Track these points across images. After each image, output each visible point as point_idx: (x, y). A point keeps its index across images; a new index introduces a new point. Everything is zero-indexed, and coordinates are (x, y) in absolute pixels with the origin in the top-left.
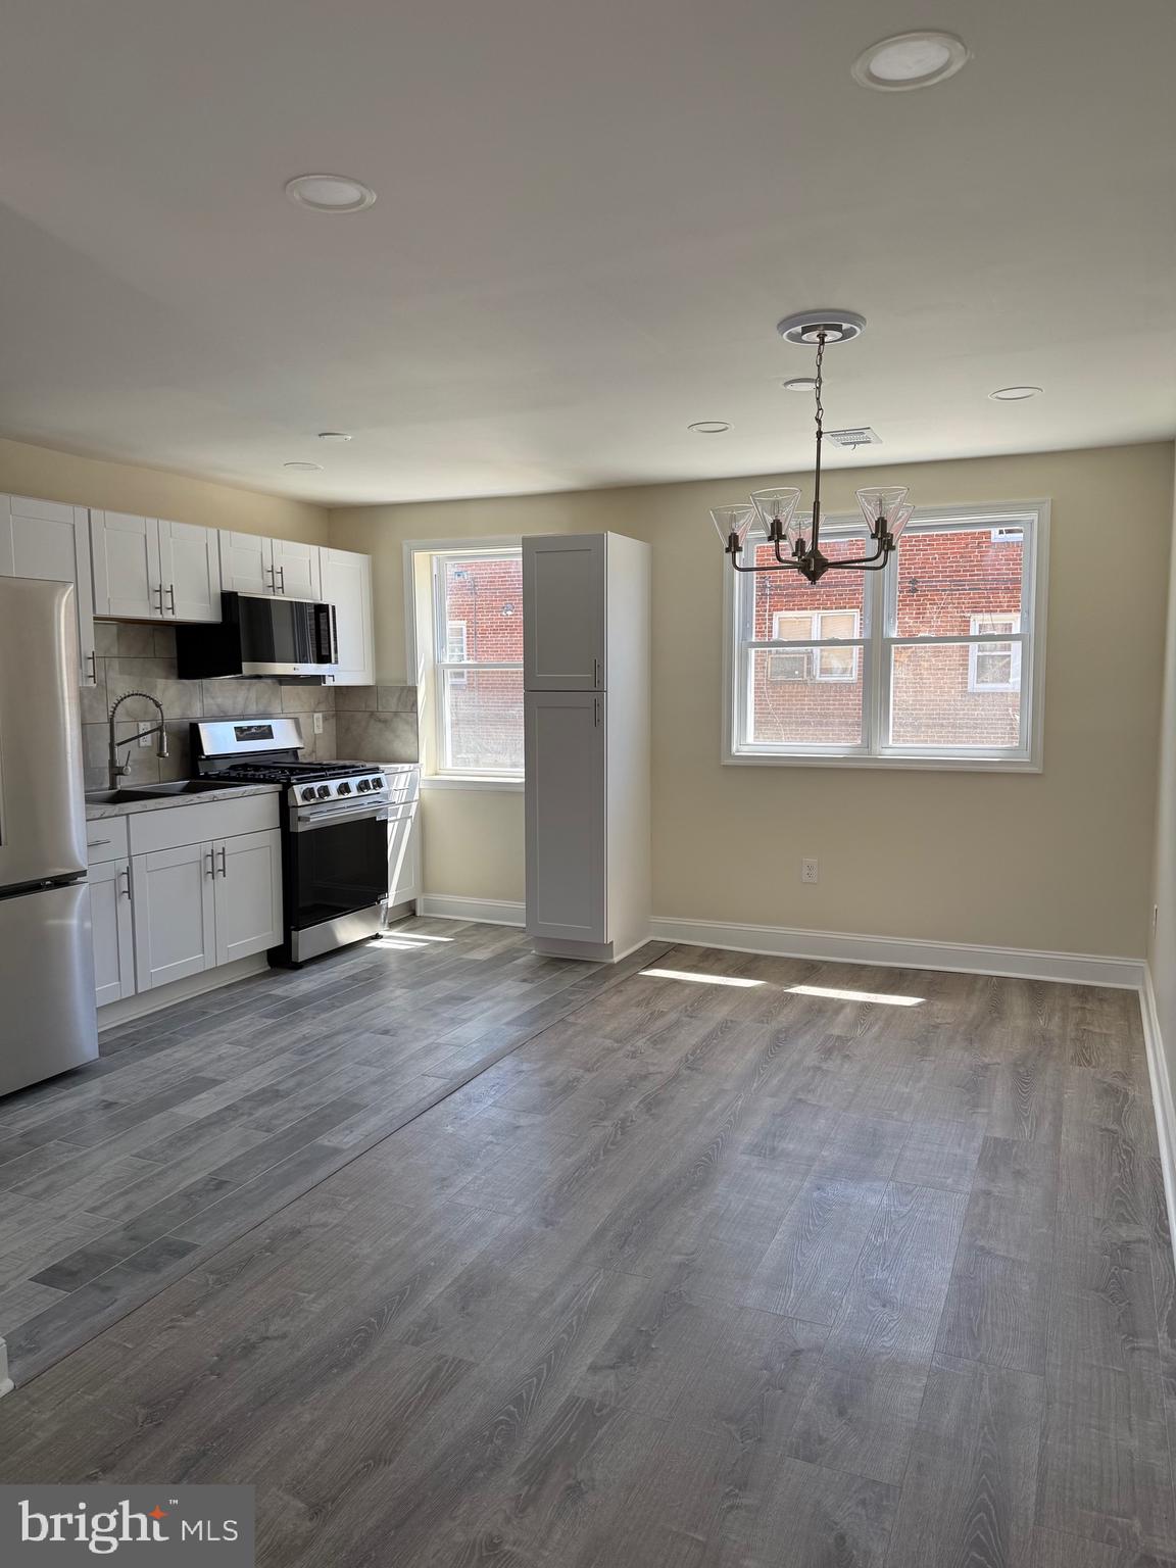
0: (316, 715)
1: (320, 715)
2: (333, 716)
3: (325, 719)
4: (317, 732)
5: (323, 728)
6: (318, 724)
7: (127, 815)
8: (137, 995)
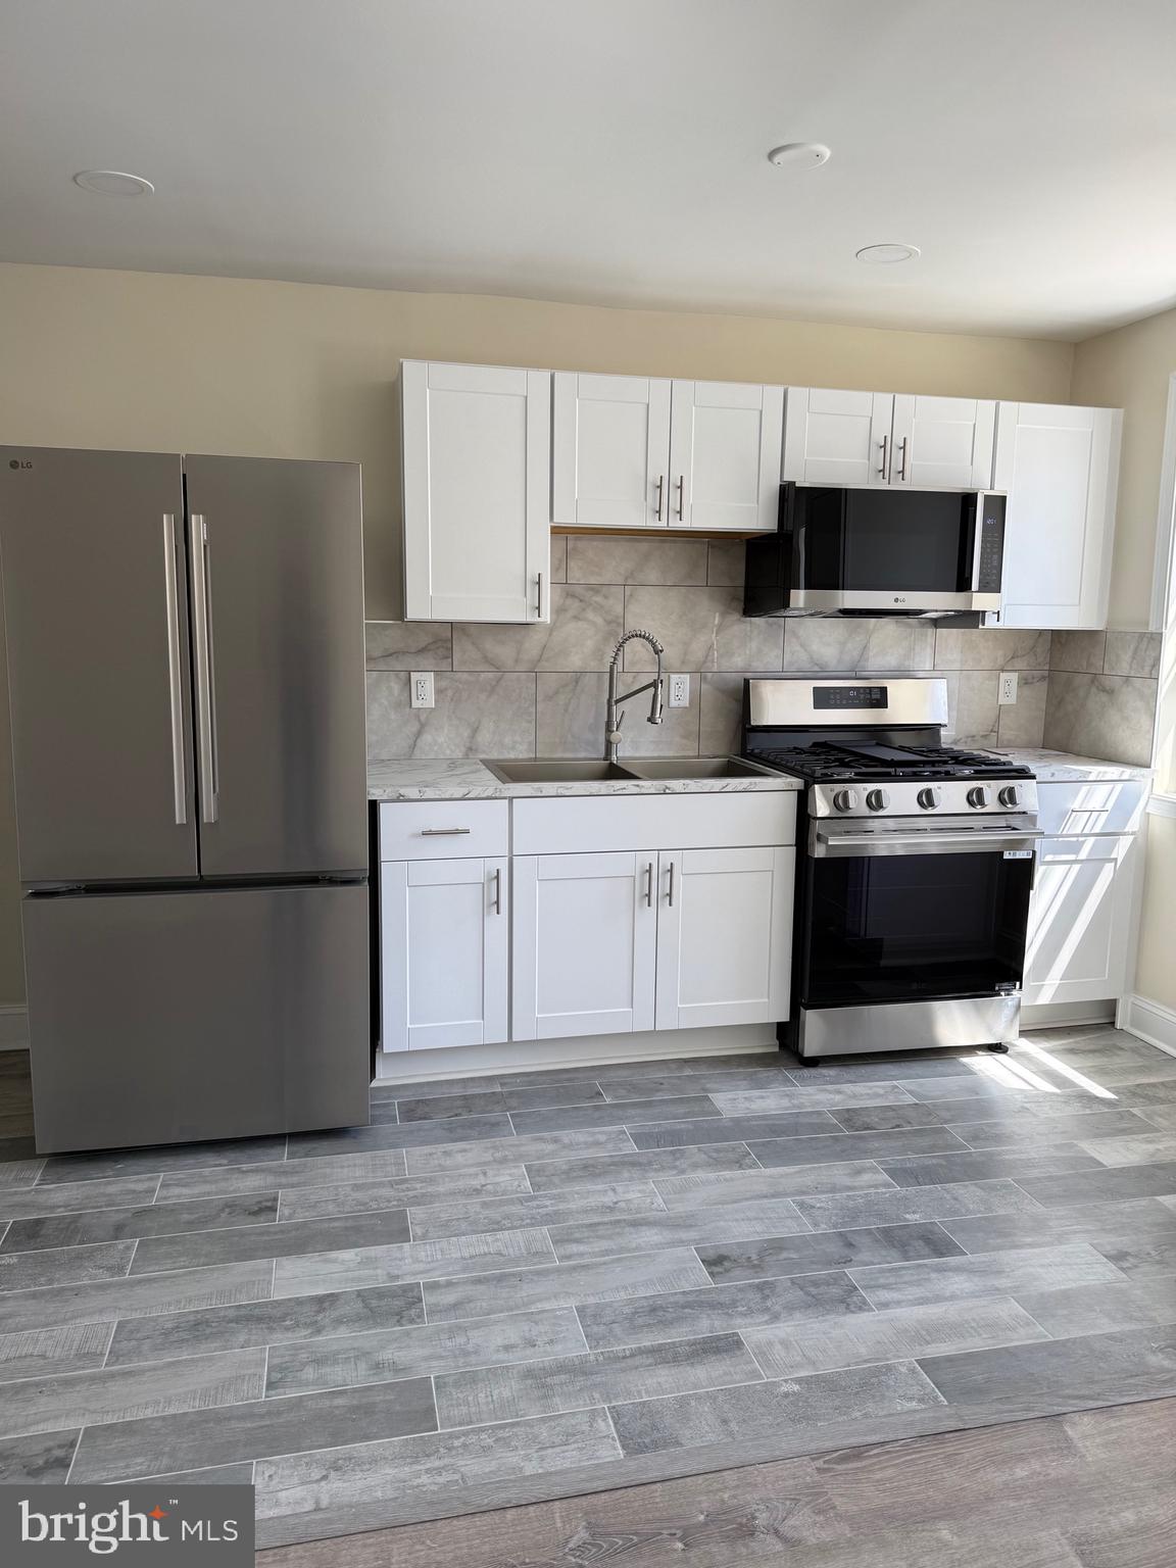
0: (1004, 676)
1: (1014, 677)
2: (1043, 678)
3: (1024, 682)
4: (1002, 700)
5: (1018, 697)
6: (1008, 689)
7: (511, 799)
8: (511, 1043)
